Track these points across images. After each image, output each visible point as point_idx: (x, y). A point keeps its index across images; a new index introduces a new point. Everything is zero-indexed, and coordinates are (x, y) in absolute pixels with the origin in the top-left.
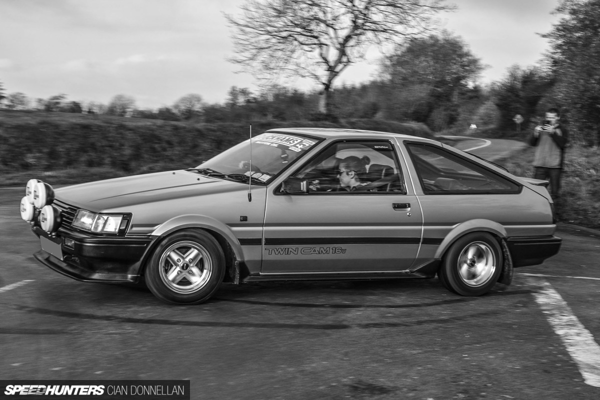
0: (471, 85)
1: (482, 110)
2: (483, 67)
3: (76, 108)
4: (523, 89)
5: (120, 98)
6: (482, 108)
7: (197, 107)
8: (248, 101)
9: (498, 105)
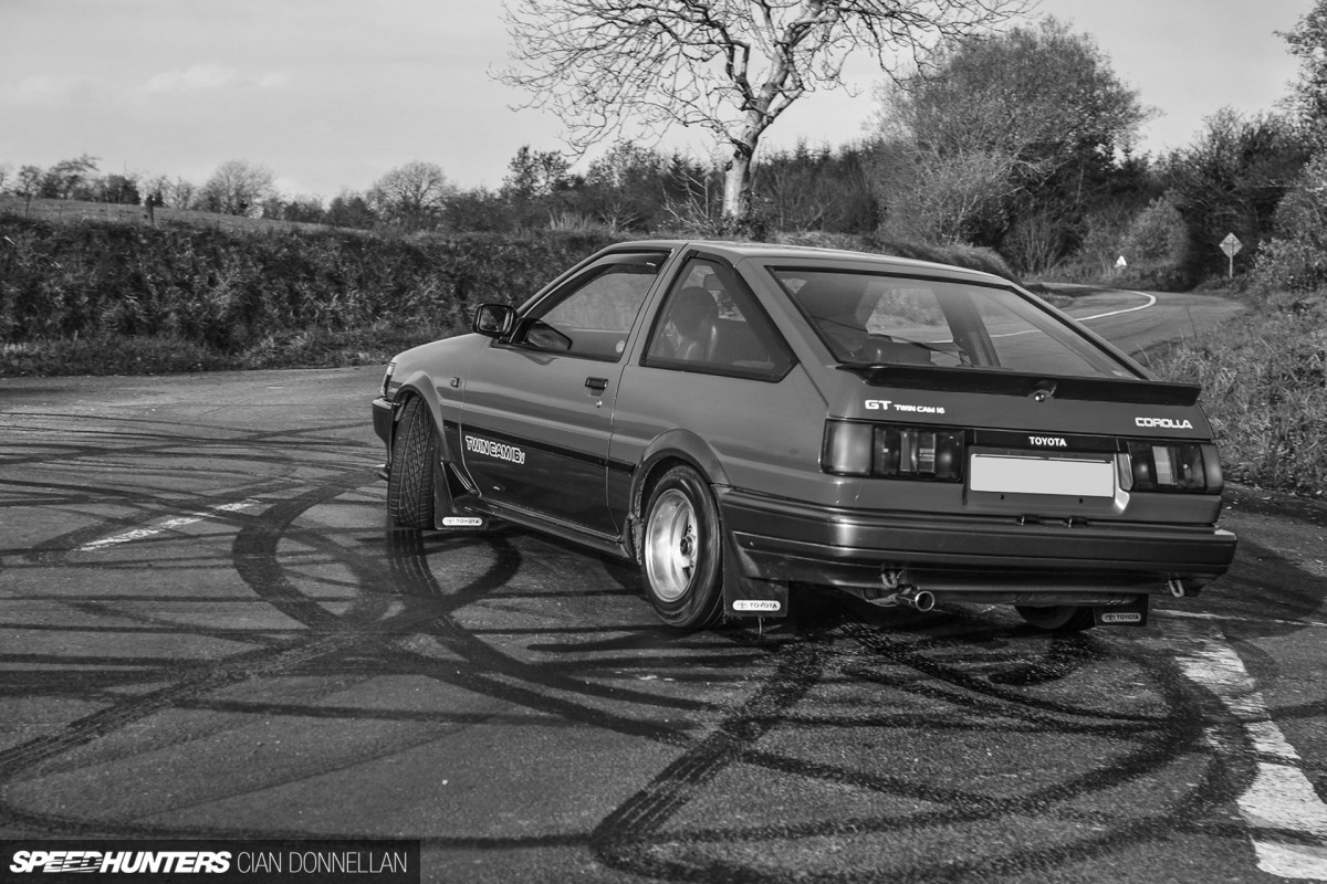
0: (1119, 158)
1: (1143, 221)
2: (1141, 111)
3: (123, 191)
4: (1243, 171)
5: (235, 169)
6: (1144, 215)
7: (431, 197)
8: (561, 186)
9: (1180, 209)
